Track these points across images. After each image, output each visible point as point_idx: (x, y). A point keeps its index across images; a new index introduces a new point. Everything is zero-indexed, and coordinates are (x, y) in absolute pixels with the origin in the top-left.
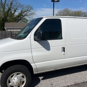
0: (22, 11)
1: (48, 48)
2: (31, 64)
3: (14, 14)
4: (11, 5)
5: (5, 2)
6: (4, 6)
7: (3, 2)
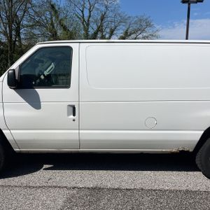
0: (126, 33)
1: (36, 103)
2: (4, 131)
4: (102, 20)
5: (90, 16)
6: (88, 25)
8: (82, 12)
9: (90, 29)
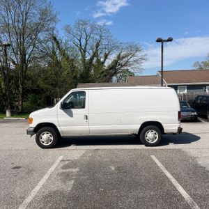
0: (119, 57)
3: (103, 63)
4: (97, 47)
6: (85, 51)
7: (82, 44)
8: (80, 41)
9: (87, 54)
